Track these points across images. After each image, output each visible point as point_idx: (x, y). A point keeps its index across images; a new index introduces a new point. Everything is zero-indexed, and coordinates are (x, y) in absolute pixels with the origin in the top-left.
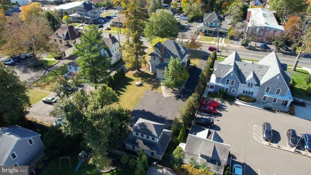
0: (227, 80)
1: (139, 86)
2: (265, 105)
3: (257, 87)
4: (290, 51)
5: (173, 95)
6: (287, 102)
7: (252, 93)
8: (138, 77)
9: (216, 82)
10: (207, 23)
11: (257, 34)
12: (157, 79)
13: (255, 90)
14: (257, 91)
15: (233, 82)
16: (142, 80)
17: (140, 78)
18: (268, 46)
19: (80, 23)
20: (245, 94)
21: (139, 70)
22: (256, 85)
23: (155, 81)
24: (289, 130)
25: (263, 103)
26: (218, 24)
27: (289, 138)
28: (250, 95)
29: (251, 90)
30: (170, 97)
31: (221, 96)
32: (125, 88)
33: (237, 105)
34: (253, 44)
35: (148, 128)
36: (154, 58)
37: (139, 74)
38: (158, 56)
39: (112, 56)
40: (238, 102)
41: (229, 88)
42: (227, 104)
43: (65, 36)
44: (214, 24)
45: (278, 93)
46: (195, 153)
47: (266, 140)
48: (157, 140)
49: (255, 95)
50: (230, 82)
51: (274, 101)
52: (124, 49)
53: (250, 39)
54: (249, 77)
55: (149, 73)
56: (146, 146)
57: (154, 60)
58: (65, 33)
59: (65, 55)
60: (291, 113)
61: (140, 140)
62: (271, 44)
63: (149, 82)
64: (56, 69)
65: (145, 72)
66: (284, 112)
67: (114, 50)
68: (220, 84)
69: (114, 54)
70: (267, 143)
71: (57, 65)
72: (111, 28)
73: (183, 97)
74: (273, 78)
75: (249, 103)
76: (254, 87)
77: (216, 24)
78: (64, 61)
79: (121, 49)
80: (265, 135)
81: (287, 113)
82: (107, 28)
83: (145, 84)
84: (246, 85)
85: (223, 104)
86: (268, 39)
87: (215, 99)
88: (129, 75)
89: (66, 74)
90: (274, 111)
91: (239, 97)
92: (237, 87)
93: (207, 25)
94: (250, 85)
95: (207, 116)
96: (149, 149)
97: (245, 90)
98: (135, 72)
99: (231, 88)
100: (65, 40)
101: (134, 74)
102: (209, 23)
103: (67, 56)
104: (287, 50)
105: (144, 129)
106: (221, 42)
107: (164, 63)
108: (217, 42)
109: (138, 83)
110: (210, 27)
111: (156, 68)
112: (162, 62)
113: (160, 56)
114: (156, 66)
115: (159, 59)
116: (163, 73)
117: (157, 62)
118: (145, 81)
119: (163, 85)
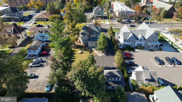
0: (129, 40)
1: (81, 53)
2: (149, 49)
3: (144, 41)
4: (140, 21)
5: (104, 54)
6: (158, 45)
7: (142, 44)
8: (77, 48)
9: (124, 42)
10: (96, 12)
11: (125, 15)
12: (89, 47)
13: (143, 43)
14: (144, 43)
15: (133, 40)
17: (78, 49)
18: (131, 20)
19: (11, 21)
20: (138, 46)
21: (75, 44)
22: (144, 40)
23: (88, 49)
24: (166, 58)
25: (147, 48)
26: (102, 12)
27: (168, 61)
28: (141, 46)
29: (141, 43)
30: (103, 56)
31: (128, 49)
32: (74, 56)
33: (137, 52)
34: (123, 20)
35: (115, 74)
36: (84, 35)
38: (86, 34)
40: (136, 50)
41: (130, 44)
42: (132, 52)
43: (13, 31)
44: (100, 12)
45: (154, 42)
46: (142, 80)
47: (160, 65)
48: (120, 79)
49: (143, 45)
50: (131, 41)
51: (152, 46)
53: (122, 18)
54: (140, 37)
55: (82, 45)
56: (115, 84)
57: (84, 36)
58: (12, 29)
59: (17, 44)
60: (161, 50)
61: (110, 82)
62: (132, 19)
63: (85, 50)
64: (16, 55)
65: (79, 45)
66: (158, 50)
68: (126, 43)
70: (161, 66)
71: (14, 52)
72: (36, 22)
73: (110, 54)
74: (152, 35)
75: (142, 50)
76: (142, 41)
77: (101, 12)
78: (17, 48)
80: (159, 63)
81: (159, 50)
82: (34, 23)
83: (83, 51)
84: (139, 41)
85: (131, 53)
86: (130, 17)
87: (126, 51)
89: (27, 57)
90: (153, 51)
91: (137, 48)
92: (135, 43)
93: (96, 14)
94: (141, 40)
95: (128, 60)
96: (117, 85)
97: (138, 43)
99: (132, 44)
100: (14, 34)
102: (97, 12)
103: (18, 44)
104: (139, 21)
105: (112, 75)
106: (107, 22)
107: (91, 37)
108: (105, 22)
109: (80, 52)
110: (98, 14)
111: (86, 41)
112: (89, 37)
113: (88, 34)
114: (85, 40)
115: (88, 35)
116: (92, 43)
117: (86, 37)
118: (83, 50)
119: (95, 50)
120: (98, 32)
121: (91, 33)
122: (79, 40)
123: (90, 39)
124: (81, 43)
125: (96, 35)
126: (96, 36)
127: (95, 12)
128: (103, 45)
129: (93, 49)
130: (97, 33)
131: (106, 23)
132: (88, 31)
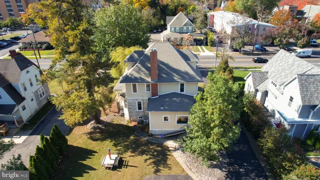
8: (103, 140)
10: (175, 28)
12: (152, 135)
16: (115, 145)
17: (108, 144)
21: (98, 121)
23: (148, 143)
26: (190, 28)
36: (134, 86)
37: (102, 132)
38: (143, 81)
39: (24, 99)
44: (185, 28)
52: (53, 77)
55: (125, 123)
57: (135, 90)
63: (137, 148)
65: (115, 122)
67: (28, 85)
69: (28, 94)
77: (188, 28)
79: (44, 77)
83: (128, 156)
86: (266, 37)
88: (78, 138)
93: (175, 32)
98: (89, 127)
101: (90, 133)
102: (177, 28)
106: (203, 51)
107: (160, 94)
108: (198, 51)
109: (109, 160)
110: (180, 33)
111: (140, 108)
112: (155, 93)
113: (149, 80)
114: (139, 104)
115: (148, 86)
116: (166, 119)
117: (143, 94)
118: (127, 148)
119: (176, 149)
120: (187, 73)
121: (160, 79)
122: (118, 104)
123: (157, 102)
124: (123, 115)
125: (182, 85)
126: (182, 90)
127: (173, 29)
128: (223, 135)
129: (171, 144)
130: (183, 78)
131: (202, 54)
132: (147, 68)
